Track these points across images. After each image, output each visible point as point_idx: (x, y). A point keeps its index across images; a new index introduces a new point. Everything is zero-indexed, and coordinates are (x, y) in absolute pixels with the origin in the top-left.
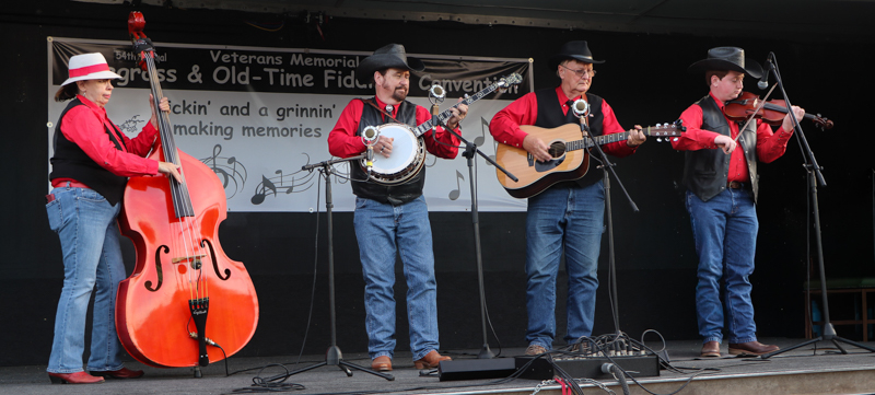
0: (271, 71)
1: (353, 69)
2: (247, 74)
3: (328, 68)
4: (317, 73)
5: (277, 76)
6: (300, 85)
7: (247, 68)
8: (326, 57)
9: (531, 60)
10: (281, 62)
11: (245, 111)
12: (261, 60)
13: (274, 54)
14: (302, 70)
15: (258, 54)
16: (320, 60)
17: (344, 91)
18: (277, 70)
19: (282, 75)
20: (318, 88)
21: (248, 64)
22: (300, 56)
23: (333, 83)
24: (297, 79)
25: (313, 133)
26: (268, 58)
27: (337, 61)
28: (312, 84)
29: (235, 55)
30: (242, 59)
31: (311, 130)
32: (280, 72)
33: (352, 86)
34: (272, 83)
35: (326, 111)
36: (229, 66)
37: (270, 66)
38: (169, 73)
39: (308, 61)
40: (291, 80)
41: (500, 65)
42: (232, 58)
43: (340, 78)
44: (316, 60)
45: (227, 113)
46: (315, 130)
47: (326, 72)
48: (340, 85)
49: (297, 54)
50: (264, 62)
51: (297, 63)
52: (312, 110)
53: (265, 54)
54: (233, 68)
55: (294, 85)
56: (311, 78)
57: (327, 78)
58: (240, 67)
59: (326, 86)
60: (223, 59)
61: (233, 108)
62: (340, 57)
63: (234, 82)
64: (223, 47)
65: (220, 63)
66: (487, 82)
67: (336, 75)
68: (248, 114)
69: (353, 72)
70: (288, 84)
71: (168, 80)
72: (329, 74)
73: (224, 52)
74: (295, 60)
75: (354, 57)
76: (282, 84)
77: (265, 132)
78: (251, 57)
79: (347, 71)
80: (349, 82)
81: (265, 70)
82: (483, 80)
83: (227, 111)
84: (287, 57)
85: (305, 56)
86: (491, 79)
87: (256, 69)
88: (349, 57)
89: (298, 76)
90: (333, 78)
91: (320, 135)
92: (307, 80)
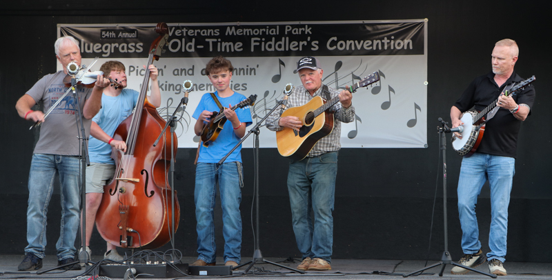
0: (210, 41)
1: (274, 36)
2: (193, 44)
3: (254, 36)
4: (246, 40)
5: (215, 44)
6: (233, 50)
7: (194, 40)
8: (253, 27)
9: (426, 20)
10: (218, 34)
11: (191, 72)
12: (204, 33)
13: (214, 28)
14: (233, 39)
15: (201, 28)
16: (248, 30)
17: (266, 54)
18: (215, 40)
19: (219, 44)
20: (246, 52)
21: (194, 37)
22: (233, 28)
23: (258, 48)
24: (230, 46)
25: (241, 87)
26: (209, 31)
27: (261, 30)
28: (242, 49)
29: (185, 30)
30: (190, 32)
31: (239, 85)
32: (218, 42)
33: (273, 49)
34: (211, 50)
35: (251, 70)
36: (180, 38)
37: (210, 37)
38: (137, 46)
39: (239, 32)
40: (225, 47)
41: (397, 26)
42: (182, 33)
43: (263, 43)
44: (245, 30)
45: (178, 74)
46: (242, 85)
47: (253, 39)
48: (263, 49)
49: (231, 27)
50: (206, 34)
51: (231, 34)
52: (240, 70)
53: (207, 28)
54: (183, 40)
55: (228, 51)
56: (241, 44)
57: (253, 44)
58: (189, 39)
59: (252, 50)
60: (176, 33)
61: (182, 70)
62: (264, 27)
63: (183, 50)
64: (177, 24)
65: (174, 36)
66: (386, 41)
67: (260, 42)
68: (193, 74)
69: (273, 39)
70: (223, 50)
71: (137, 51)
72: (255, 41)
73: (177, 28)
74: (229, 32)
75: (275, 27)
76: (219, 50)
77: (205, 87)
78: (196, 31)
79: (269, 38)
80: (270, 46)
81: (207, 40)
82: (381, 39)
83: (177, 72)
84: (223, 29)
85: (237, 27)
86: (389, 38)
87: (200, 40)
88: (271, 27)
89: (231, 44)
90: (258, 44)
91: (246, 89)
92: (238, 46)
